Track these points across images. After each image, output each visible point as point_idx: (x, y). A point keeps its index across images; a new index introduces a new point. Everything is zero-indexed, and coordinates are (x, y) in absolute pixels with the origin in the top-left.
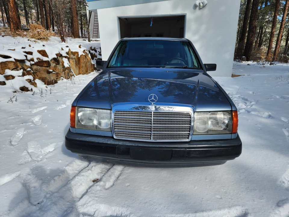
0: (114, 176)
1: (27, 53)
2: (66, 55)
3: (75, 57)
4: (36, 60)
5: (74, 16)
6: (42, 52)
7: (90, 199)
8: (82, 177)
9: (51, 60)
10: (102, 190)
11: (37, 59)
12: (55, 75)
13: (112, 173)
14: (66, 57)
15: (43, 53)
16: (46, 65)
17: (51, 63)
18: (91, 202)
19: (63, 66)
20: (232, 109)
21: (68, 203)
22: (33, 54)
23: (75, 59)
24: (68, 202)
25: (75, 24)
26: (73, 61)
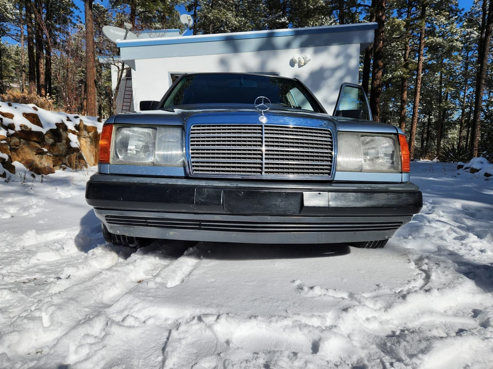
0: (180, 272)
1: (2, 115)
2: (74, 129)
3: (91, 134)
4: (18, 129)
5: (90, 86)
6: (31, 117)
7: (136, 301)
8: (115, 274)
9: (47, 133)
10: (159, 288)
11: (21, 126)
12: (51, 158)
13: (177, 267)
14: (74, 133)
15: (34, 119)
16: (35, 139)
17: (46, 137)
18: (138, 304)
19: (68, 146)
20: (397, 131)
21: (87, 310)
22: (14, 118)
23: (90, 137)
24: (86, 307)
25: (91, 98)
26: (86, 142)
